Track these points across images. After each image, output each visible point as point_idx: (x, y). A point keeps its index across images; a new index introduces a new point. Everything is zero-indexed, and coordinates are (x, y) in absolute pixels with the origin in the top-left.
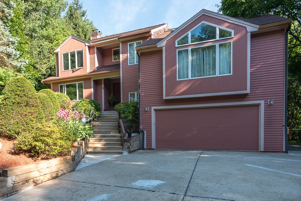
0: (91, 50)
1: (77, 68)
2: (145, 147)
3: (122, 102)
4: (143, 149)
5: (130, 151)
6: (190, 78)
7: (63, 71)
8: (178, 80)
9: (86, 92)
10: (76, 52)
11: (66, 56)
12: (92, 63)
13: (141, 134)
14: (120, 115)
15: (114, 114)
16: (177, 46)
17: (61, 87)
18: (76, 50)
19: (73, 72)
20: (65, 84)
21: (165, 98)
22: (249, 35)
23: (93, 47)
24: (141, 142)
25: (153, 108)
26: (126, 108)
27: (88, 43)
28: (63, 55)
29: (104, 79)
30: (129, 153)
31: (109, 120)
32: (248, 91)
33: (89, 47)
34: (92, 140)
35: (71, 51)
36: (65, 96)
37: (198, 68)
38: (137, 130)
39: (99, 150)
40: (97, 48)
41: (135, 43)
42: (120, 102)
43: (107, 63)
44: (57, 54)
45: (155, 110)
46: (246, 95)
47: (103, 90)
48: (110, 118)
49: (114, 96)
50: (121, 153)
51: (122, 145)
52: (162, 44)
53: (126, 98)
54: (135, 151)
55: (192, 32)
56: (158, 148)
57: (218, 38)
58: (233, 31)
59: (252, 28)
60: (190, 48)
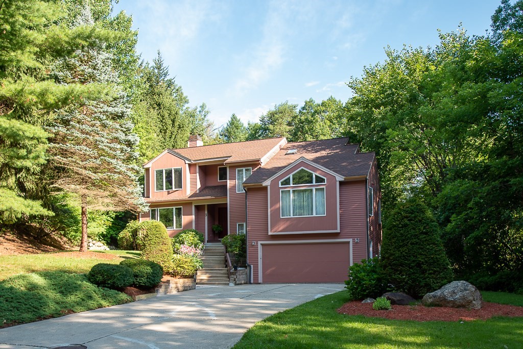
0: (192, 169)
1: (174, 189)
2: (252, 282)
3: (229, 234)
4: (250, 283)
5: (236, 283)
6: (292, 216)
7: (156, 191)
8: (281, 217)
9: (186, 219)
10: (173, 171)
11: (160, 173)
12: (193, 183)
13: (248, 268)
14: (226, 248)
15: (218, 247)
16: (280, 186)
17: (154, 211)
18: (173, 168)
19: (169, 193)
20: (158, 209)
21: (270, 233)
22: (338, 184)
23: (195, 165)
24: (248, 276)
25: (260, 243)
26: (233, 241)
27: (189, 161)
28: (155, 172)
29: (208, 205)
30: (235, 285)
31: (213, 253)
32: (338, 231)
33: (190, 165)
34: (199, 273)
35: (166, 168)
37: (298, 208)
38: (244, 265)
40: (199, 166)
41: (244, 169)
42: (226, 234)
43: (211, 183)
44: (147, 170)
45: (262, 245)
46: (339, 233)
47: (206, 217)
48: (215, 251)
49: (219, 223)
50: (228, 284)
51: (229, 278)
52: (267, 183)
53: (233, 229)
54: (241, 284)
55: (293, 175)
56: (265, 282)
57: (314, 183)
58: (326, 179)
59: (339, 178)
60: (291, 190)
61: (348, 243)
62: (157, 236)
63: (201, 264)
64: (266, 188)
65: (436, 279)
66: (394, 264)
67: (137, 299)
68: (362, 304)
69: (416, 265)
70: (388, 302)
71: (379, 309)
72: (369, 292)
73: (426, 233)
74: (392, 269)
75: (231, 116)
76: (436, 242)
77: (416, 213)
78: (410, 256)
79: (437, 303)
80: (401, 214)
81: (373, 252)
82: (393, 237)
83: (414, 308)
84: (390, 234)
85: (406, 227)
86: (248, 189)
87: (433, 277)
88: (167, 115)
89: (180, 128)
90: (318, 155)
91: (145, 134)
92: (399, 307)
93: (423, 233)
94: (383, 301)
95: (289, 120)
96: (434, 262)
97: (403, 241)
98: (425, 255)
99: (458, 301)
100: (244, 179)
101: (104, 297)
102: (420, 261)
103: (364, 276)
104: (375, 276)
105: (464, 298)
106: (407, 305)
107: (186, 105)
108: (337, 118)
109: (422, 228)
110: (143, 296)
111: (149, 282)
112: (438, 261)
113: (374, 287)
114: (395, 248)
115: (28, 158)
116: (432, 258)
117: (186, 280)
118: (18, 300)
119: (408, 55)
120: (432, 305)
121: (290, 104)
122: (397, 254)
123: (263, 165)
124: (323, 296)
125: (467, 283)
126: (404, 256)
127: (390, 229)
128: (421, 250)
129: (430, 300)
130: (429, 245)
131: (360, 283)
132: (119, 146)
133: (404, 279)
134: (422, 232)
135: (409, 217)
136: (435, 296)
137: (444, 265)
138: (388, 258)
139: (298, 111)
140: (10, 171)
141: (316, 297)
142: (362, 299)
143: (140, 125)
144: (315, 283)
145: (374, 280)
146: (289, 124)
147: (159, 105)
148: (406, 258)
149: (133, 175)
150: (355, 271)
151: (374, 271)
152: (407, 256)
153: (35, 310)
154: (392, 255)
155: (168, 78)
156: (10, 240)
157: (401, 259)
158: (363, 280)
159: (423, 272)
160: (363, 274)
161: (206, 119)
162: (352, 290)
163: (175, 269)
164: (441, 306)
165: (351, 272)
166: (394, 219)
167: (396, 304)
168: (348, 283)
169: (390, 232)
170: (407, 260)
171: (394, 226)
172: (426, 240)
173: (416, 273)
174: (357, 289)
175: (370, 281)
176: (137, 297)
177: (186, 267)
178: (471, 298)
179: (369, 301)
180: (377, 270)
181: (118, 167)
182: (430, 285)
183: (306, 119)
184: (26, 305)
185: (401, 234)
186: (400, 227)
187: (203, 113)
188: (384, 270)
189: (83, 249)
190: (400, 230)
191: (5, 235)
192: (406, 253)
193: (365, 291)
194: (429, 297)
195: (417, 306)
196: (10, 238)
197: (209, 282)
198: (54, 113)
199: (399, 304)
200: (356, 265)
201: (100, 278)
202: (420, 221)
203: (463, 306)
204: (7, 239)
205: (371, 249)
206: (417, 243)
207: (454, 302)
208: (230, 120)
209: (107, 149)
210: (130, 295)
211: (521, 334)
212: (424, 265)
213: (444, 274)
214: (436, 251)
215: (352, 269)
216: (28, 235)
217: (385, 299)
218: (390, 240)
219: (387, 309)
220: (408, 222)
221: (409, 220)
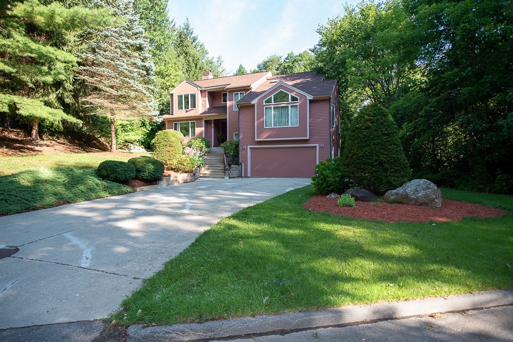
0: (203, 94)
1: (190, 108)
2: (243, 176)
3: (228, 140)
5: (230, 176)
6: (273, 127)
7: (177, 110)
8: (265, 128)
9: (198, 130)
10: (189, 95)
11: (180, 97)
12: (204, 105)
13: (240, 166)
14: (225, 151)
15: (220, 150)
16: (264, 104)
17: (176, 124)
18: (189, 93)
19: (186, 111)
20: (179, 123)
21: (256, 140)
22: (308, 102)
23: (205, 91)
24: (240, 170)
25: (249, 147)
26: (230, 146)
27: (200, 88)
28: (177, 96)
29: (214, 120)
30: (230, 178)
31: (217, 155)
32: (308, 138)
33: (201, 91)
34: (203, 169)
35: (185, 94)
36: (179, 134)
37: (279, 118)
38: (237, 163)
39: (207, 175)
40: (208, 92)
41: (239, 93)
42: (226, 140)
43: (217, 104)
44: (172, 95)
45: (251, 148)
46: (308, 140)
47: (213, 129)
48: (218, 153)
49: (222, 134)
50: (224, 178)
51: (225, 173)
52: (255, 102)
53: (231, 137)
54: (234, 177)
55: (274, 96)
56: (252, 176)
57: (290, 101)
58: (299, 98)
59: (309, 97)
60: (272, 107)
61: (316, 147)
62: (165, 140)
63: (201, 162)
64: (254, 105)
65: (397, 177)
66: (357, 163)
67: (138, 190)
68: (327, 199)
69: (378, 164)
70: (352, 200)
71: (344, 206)
72: (333, 188)
73: (388, 135)
74: (354, 167)
75: (239, 65)
76: (397, 143)
77: (378, 116)
78: (372, 156)
79: (399, 200)
80: (364, 117)
81: (334, 154)
82: (356, 139)
83: (375, 204)
84: (353, 136)
85: (368, 129)
86: (240, 106)
87: (394, 175)
88: (191, 61)
89: (200, 69)
90: (295, 82)
91: (174, 72)
92: (362, 204)
93: (385, 135)
94: (346, 198)
95: (277, 66)
96: (395, 161)
97: (366, 141)
98: (387, 154)
99: (421, 199)
100: (239, 99)
101: (106, 189)
102: (382, 160)
103: (329, 173)
104: (339, 174)
105: (426, 196)
106: (370, 201)
107: (207, 56)
108: (309, 65)
109: (384, 130)
110: (145, 188)
111: (151, 176)
112: (399, 160)
113: (338, 183)
114: (358, 147)
115: (50, 74)
116: (394, 158)
117: (186, 175)
118: (9, 193)
119: (363, 4)
120: (394, 202)
121: (277, 55)
122: (360, 153)
123: (253, 90)
124: (293, 189)
125: (429, 182)
126: (367, 155)
127: (354, 131)
128: (383, 150)
129: (392, 198)
130: (390, 145)
131: (325, 179)
132: (136, 70)
133: (367, 177)
134: (384, 133)
135: (372, 120)
136: (397, 194)
137: (404, 165)
138: (351, 157)
139: (282, 60)
140: (51, 89)
141: (287, 191)
142: (327, 194)
143: (170, 65)
144: (290, 177)
145: (337, 177)
146: (277, 70)
147: (186, 54)
148: (368, 157)
149: (147, 93)
150: (321, 169)
151: (337, 169)
152: (370, 156)
153: (25, 201)
154: (355, 154)
155: (193, 35)
156: (61, 143)
157: (364, 158)
158: (328, 177)
159: (385, 170)
160: (328, 171)
161: (221, 66)
162: (318, 185)
163: (177, 165)
164: (403, 203)
165: (317, 169)
166: (357, 122)
167: (360, 200)
168: (314, 180)
169: (353, 134)
170: (370, 159)
171: (357, 128)
172: (387, 141)
173: (378, 172)
174: (322, 184)
175: (334, 178)
176: (138, 189)
177: (185, 164)
178: (434, 196)
179: (333, 196)
180: (341, 168)
181: (135, 86)
182: (391, 182)
183: (288, 66)
184: (17, 197)
185: (364, 135)
186: (363, 129)
187: (220, 62)
188: (348, 168)
189: (113, 150)
190: (363, 132)
191: (58, 139)
192: (369, 153)
193: (329, 187)
194: (391, 194)
195: (378, 203)
196: (61, 142)
197: (210, 176)
198: (86, 44)
199: (362, 201)
200: (321, 163)
201: (104, 173)
202: (382, 124)
203: (425, 204)
204: (59, 143)
205: (333, 152)
206: (379, 143)
207: (416, 200)
208: (238, 68)
209: (126, 72)
210: (133, 187)
211: (510, 243)
212: (386, 164)
213: (404, 173)
214: (397, 151)
215: (318, 167)
216: (79, 140)
217: (350, 196)
218: (353, 141)
219: (351, 206)
220: (371, 125)
221: (371, 123)
